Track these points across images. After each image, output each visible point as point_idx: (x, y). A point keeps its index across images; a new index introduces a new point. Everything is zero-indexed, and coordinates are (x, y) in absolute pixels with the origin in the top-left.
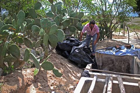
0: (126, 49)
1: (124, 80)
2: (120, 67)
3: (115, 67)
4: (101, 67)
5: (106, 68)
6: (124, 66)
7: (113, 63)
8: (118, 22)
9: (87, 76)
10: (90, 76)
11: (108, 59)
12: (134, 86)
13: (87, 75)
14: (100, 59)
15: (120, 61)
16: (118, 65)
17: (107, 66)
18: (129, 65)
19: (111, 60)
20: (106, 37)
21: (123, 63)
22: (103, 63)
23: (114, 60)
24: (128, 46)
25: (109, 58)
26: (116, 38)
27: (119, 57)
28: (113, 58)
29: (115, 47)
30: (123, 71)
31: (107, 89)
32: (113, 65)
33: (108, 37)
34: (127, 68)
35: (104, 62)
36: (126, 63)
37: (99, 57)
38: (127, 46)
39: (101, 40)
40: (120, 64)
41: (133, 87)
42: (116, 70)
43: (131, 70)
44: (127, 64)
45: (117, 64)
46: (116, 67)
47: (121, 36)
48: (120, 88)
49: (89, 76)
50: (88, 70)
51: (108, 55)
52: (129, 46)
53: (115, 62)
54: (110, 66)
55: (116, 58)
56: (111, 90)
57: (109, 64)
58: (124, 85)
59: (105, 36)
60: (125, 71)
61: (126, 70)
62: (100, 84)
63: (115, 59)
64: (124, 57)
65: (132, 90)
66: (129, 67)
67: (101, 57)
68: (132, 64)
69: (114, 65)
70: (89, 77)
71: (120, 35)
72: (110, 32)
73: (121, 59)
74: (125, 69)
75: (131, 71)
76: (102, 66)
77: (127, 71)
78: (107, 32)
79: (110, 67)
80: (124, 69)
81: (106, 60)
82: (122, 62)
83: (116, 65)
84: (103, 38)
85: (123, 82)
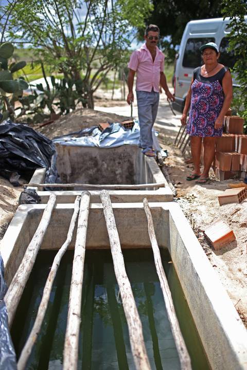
0: (122, 131)
1: (114, 199)
2: (112, 172)
3: (101, 174)
4: (70, 176)
5: (82, 178)
6: (122, 169)
7: (96, 164)
8: (105, 67)
9: (32, 201)
10: (40, 200)
11: (85, 157)
12: (135, 209)
13: (32, 199)
14: (67, 158)
15: (111, 159)
16: (107, 169)
17: (84, 174)
18: (131, 166)
19: (91, 159)
20: (80, 103)
21: (119, 163)
22: (73, 169)
23: (98, 157)
24: (127, 124)
25: (86, 154)
26: (105, 106)
27: (108, 151)
28: (95, 153)
29: (98, 128)
30: (120, 180)
31: (76, 223)
32: (95, 169)
33: (84, 105)
34: (128, 174)
35: (76, 166)
36: (125, 162)
37: (64, 155)
38: (125, 124)
39: (68, 112)
40: (113, 166)
41: (132, 212)
42: (104, 180)
43: (135, 178)
44: (126, 165)
45: (105, 166)
46: (104, 173)
47: (118, 100)
48: (106, 216)
49: (38, 200)
50: (36, 188)
51: (83, 148)
52: (130, 124)
53: (100, 162)
54: (91, 172)
55: (102, 152)
56: (86, 223)
57: (88, 169)
58: (114, 210)
59: (76, 101)
60: (124, 181)
61: (127, 178)
62: (64, 214)
63: (101, 156)
64: (120, 150)
65: (133, 219)
66: (133, 171)
67: (68, 156)
68: (137, 163)
69: (98, 170)
70: (37, 203)
71: (115, 97)
72: (87, 91)
73: (114, 154)
74: (124, 176)
75: (137, 180)
76: (72, 174)
77: (128, 180)
78: (80, 91)
79: (91, 176)
80: (121, 177)
81: (81, 160)
82: (117, 162)
83: (103, 170)
84: (73, 106)
85: (112, 204)
